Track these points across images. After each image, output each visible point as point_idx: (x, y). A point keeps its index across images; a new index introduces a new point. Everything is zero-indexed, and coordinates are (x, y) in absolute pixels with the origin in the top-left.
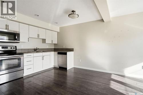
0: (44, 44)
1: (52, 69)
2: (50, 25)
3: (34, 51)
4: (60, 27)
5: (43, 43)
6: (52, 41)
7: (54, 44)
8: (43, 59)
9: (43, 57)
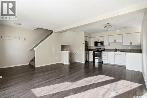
6: (131, 42)
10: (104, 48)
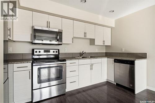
0: (92, 47)
1: (104, 85)
2: (100, 17)
3: (79, 55)
4: (115, 20)
5: (90, 44)
6: (104, 41)
8: (91, 69)
9: (92, 65)
10: (59, 50)
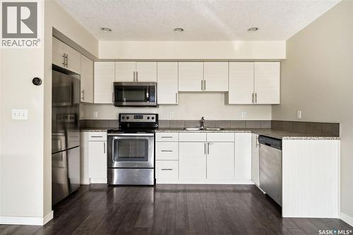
6: (255, 95)
7: (270, 107)
8: (207, 151)
9: (208, 144)
10: (157, 115)
